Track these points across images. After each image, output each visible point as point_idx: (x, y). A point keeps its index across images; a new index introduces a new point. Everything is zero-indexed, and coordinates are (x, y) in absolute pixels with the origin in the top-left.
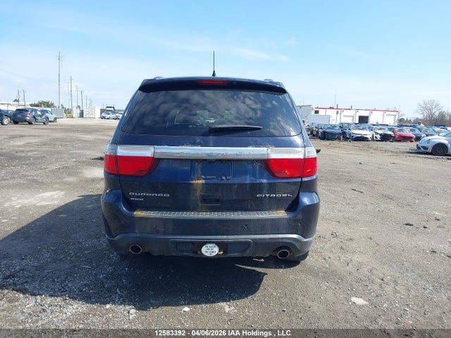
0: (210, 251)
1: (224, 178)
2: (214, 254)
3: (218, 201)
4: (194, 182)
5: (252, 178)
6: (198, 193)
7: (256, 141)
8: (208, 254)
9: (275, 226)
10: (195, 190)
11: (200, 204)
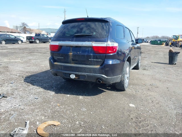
0: (73, 76)
1: (78, 53)
2: (74, 78)
3: (77, 61)
4: (69, 54)
5: (88, 53)
6: (71, 58)
7: (89, 40)
8: (72, 78)
9: (94, 70)
10: (70, 56)
11: (72, 61)
